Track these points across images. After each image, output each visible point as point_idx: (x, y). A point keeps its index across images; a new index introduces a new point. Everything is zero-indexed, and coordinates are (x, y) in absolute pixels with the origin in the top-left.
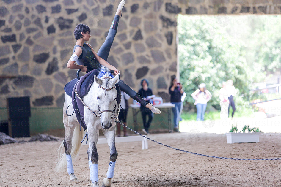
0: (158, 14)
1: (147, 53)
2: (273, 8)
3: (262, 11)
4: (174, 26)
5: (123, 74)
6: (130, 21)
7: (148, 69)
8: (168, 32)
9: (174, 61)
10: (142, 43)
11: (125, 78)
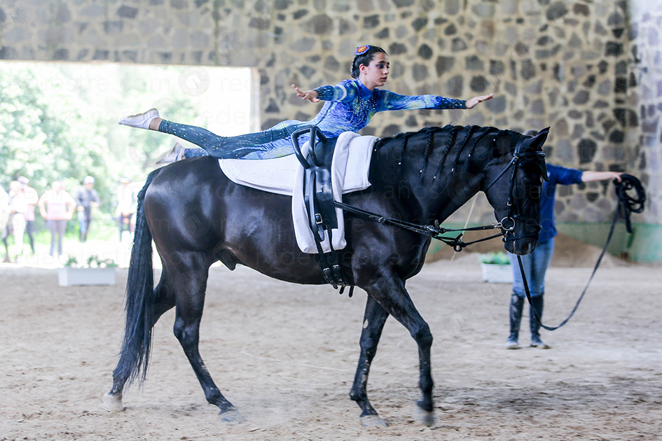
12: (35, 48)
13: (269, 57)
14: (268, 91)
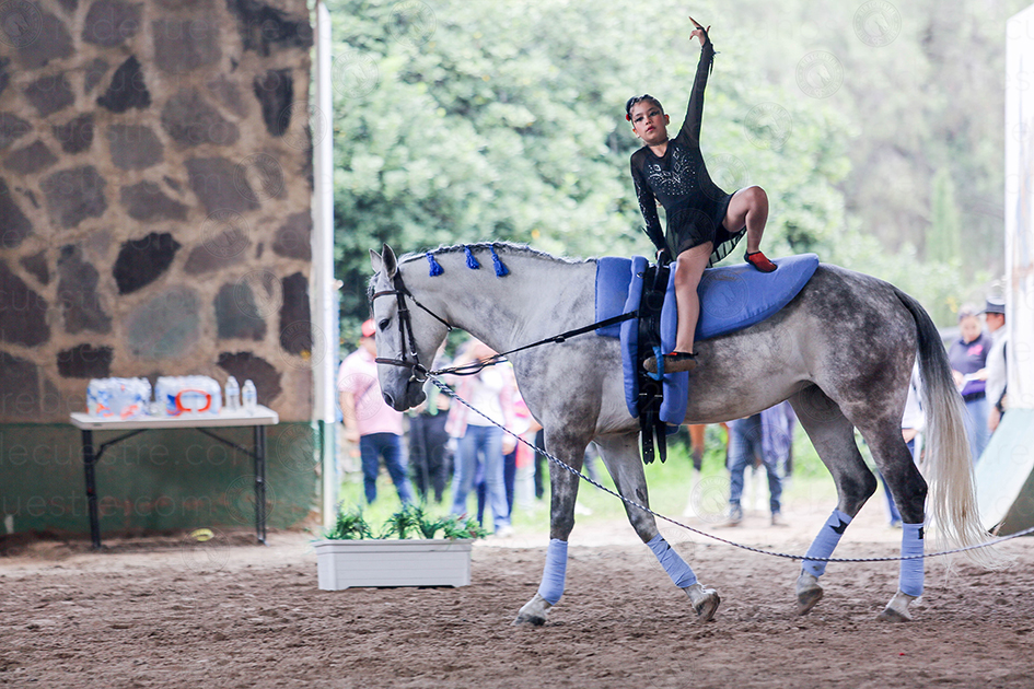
1: (167, 169)
4: (299, 43)
5: (53, 266)
6: (90, 18)
7: (177, 246)
8: (270, 72)
9: (299, 210)
10: (145, 122)
11: (61, 289)
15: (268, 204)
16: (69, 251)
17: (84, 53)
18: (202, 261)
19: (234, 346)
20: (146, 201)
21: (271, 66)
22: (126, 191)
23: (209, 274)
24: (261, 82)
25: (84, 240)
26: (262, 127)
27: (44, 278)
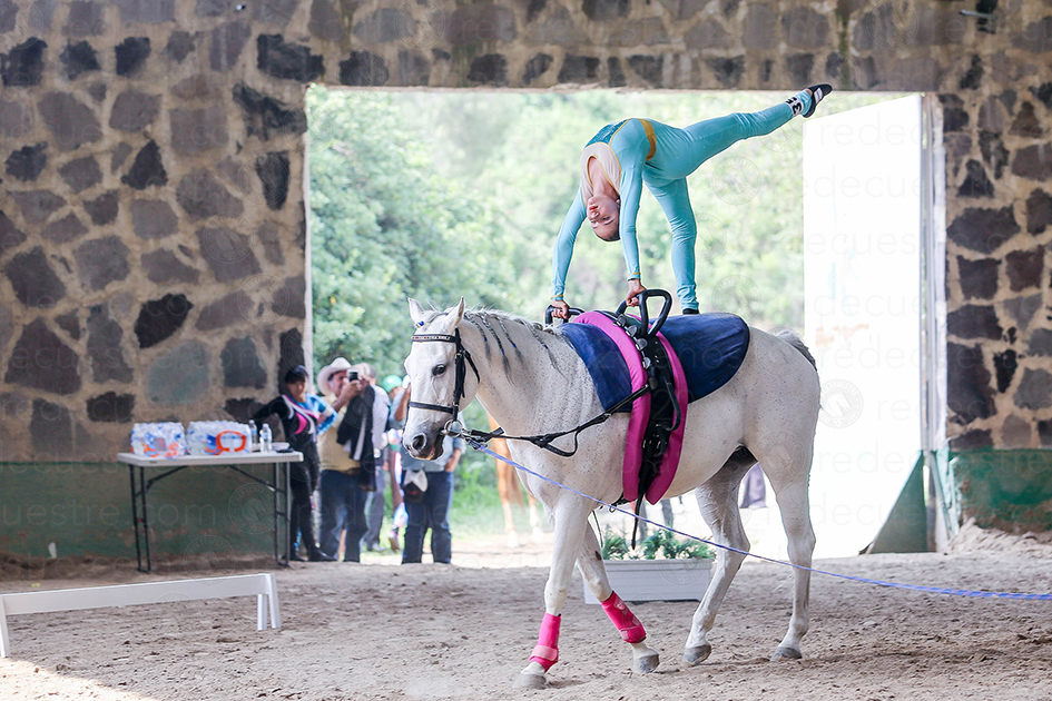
0: (226, 83)
1: (181, 238)
2: (686, 64)
3: (645, 78)
4: (294, 129)
5: (83, 324)
6: (115, 106)
7: (190, 306)
8: (269, 154)
9: (295, 274)
10: (162, 198)
11: (90, 345)
12: (429, 55)
13: (965, 65)
14: (966, 146)
15: (268, 270)
16: (97, 310)
17: (111, 137)
18: (212, 318)
19: (239, 394)
20: (163, 266)
21: (271, 149)
22: (145, 257)
23: (218, 330)
24: (262, 163)
25: (110, 302)
26: (263, 201)
27: (76, 334)
